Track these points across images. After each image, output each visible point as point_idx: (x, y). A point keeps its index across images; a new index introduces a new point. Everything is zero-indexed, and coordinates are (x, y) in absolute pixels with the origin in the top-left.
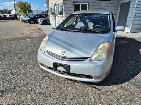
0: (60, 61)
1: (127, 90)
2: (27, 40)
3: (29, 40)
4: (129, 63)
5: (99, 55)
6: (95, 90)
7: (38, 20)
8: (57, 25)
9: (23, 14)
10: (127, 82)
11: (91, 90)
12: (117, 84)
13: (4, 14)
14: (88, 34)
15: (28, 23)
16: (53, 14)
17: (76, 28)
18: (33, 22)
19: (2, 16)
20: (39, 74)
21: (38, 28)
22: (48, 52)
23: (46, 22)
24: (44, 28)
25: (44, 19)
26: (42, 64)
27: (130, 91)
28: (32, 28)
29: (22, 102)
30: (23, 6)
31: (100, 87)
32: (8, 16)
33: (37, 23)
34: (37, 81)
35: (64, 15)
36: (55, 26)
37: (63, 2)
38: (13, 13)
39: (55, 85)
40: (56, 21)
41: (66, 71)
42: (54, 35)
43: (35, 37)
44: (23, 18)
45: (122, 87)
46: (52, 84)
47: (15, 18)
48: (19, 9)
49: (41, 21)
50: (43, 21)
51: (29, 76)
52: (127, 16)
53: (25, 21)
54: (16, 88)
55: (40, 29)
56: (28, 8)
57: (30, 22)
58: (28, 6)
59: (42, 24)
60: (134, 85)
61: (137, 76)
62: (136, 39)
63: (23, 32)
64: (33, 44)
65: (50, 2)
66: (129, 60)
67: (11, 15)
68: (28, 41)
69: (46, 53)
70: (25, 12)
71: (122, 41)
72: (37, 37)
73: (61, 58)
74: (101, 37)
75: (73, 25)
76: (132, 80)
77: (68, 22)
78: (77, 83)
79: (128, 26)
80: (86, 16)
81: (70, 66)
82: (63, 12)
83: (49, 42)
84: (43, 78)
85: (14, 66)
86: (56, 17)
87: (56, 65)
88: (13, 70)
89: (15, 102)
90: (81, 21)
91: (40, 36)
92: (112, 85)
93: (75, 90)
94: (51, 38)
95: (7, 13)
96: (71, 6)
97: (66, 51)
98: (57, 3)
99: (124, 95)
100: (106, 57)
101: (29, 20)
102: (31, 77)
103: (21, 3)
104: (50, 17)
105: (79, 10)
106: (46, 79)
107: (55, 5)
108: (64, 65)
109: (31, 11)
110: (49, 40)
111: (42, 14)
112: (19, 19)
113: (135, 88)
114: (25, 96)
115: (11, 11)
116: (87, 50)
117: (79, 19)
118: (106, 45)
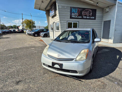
0: (56, 61)
1: (102, 82)
2: (32, 48)
3: (34, 48)
4: (107, 65)
5: (82, 57)
6: (80, 82)
7: (41, 34)
8: (55, 38)
9: (28, 28)
10: (103, 77)
11: (77, 82)
12: (96, 78)
13: (14, 29)
14: (75, 44)
15: (32, 36)
16: (52, 29)
17: (68, 40)
18: (36, 35)
19: (12, 31)
20: (41, 72)
21: (40, 40)
22: (49, 56)
23: (47, 35)
24: (45, 39)
25: (45, 33)
26: (44, 64)
27: (104, 83)
28: (36, 40)
29: (31, 88)
30: (29, 23)
31: (83, 80)
32: (17, 30)
33: (40, 36)
34: (40, 76)
35: (60, 30)
36: (54, 38)
37: (59, 21)
38: (21, 28)
39: (52, 78)
40: (54, 34)
41: (60, 67)
42: (52, 45)
43: (38, 47)
44: (29, 32)
45: (99, 81)
46: (50, 78)
47: (22, 32)
48: (25, 25)
49: (43, 35)
50: (44, 35)
51: (35, 73)
52: (109, 30)
53: (30, 35)
54: (27, 80)
55: (41, 41)
56: (33, 24)
57: (34, 35)
58: (32, 23)
59: (43, 37)
60: (108, 79)
61: (111, 73)
62: (116, 48)
63: (29, 43)
64: (37, 52)
65: (50, 21)
66: (108, 63)
67: (19, 30)
68: (33, 50)
69: (47, 56)
70: (30, 27)
71: (105, 50)
72: (40, 47)
73: (57, 59)
74: (83, 46)
75: (66, 38)
76: (107, 76)
77: (63, 35)
78: (68, 78)
79: (111, 38)
80: (75, 32)
81: (62, 64)
82: (60, 28)
83: (49, 49)
84: (44, 74)
85: (24, 67)
86: (54, 31)
87: (54, 64)
88: (24, 69)
89: (26, 87)
90: (72, 35)
91: (42, 46)
92: (92, 79)
93: (66, 82)
94: (51, 47)
95: (15, 28)
96: (66, 24)
97: (60, 54)
98: (55, 22)
99: (99, 85)
100: (85, 59)
101: (33, 34)
102: (36, 74)
103: (28, 20)
104: (50, 32)
105: (71, 27)
106: (46, 75)
107: (54, 23)
108: (58, 64)
109: (35, 27)
110: (49, 47)
111: (43, 29)
112: (25, 33)
113: (108, 81)
114: (33, 85)
115: (19, 26)
116: (74, 54)
117: (70, 34)
118: (86, 50)
